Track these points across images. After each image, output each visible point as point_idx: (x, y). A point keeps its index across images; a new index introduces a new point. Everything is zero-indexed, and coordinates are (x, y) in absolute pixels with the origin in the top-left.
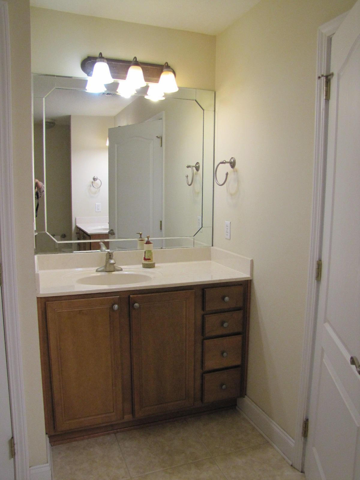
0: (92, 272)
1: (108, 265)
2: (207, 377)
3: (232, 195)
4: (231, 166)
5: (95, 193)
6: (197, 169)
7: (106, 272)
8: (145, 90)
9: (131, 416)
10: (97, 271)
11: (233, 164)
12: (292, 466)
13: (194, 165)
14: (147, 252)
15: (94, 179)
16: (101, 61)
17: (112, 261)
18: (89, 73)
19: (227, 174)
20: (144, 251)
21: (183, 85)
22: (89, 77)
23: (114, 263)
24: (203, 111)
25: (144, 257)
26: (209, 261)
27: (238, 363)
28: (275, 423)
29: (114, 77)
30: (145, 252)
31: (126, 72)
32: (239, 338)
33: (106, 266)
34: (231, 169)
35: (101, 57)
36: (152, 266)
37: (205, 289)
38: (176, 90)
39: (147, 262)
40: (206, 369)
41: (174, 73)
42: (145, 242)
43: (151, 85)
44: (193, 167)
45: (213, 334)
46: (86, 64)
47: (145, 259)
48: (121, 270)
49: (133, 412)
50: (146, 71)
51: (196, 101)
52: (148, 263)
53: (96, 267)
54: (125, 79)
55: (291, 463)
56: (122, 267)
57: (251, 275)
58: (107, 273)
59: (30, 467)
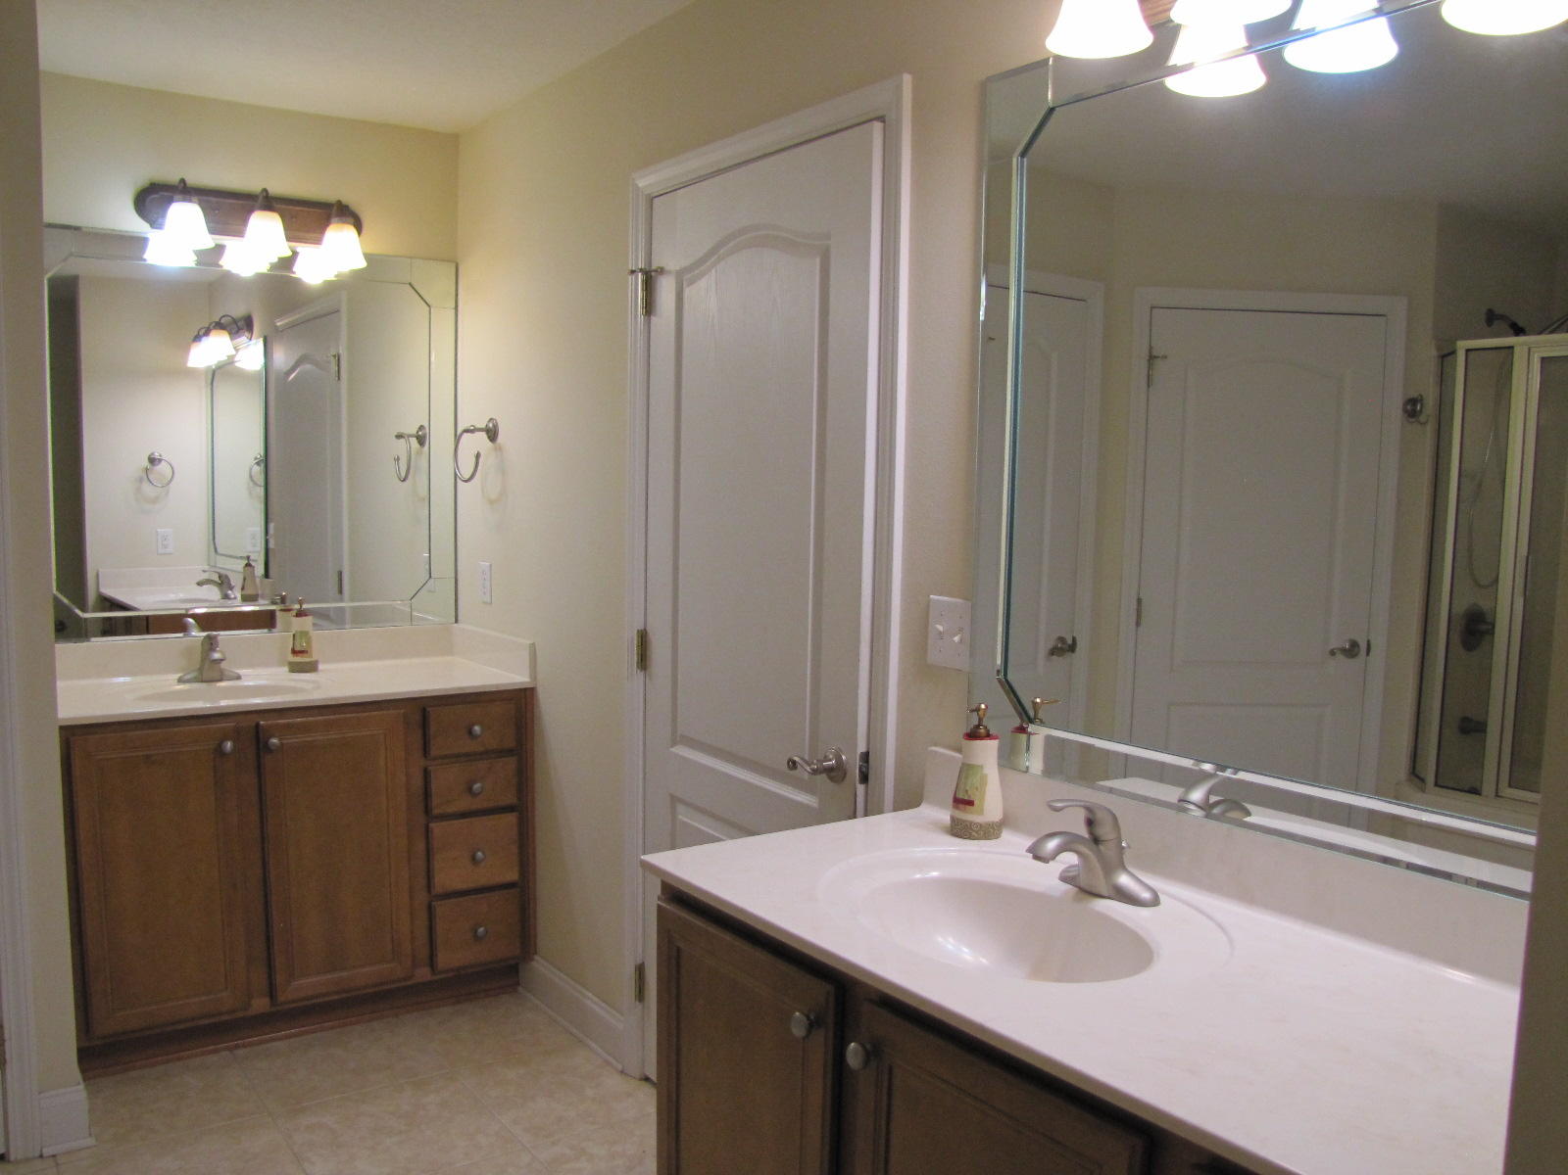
0: (169, 681)
1: (206, 666)
2: (442, 909)
3: (491, 502)
4: (489, 437)
5: (155, 501)
6: (421, 440)
7: (202, 682)
8: (287, 263)
9: (267, 1000)
10: (180, 681)
11: (492, 434)
12: (622, 1072)
13: (414, 432)
14: (297, 637)
15: (152, 461)
16: (184, 200)
17: (217, 656)
18: (154, 222)
19: (478, 456)
20: (292, 634)
21: (376, 249)
22: (156, 232)
23: (222, 660)
24: (428, 308)
25: (291, 646)
26: (449, 658)
27: (512, 875)
28: (590, 995)
29: (212, 231)
30: (294, 635)
31: (245, 221)
32: (511, 819)
33: (201, 670)
34: (489, 444)
35: (185, 191)
36: (311, 667)
37: (428, 709)
38: (361, 263)
39: (298, 659)
40: (438, 889)
41: (359, 227)
42: (294, 613)
43: (304, 250)
44: (410, 436)
45: (451, 809)
46: (148, 200)
47: (294, 652)
48: (239, 678)
49: (272, 993)
50: (292, 218)
51: (410, 284)
52: (302, 661)
53: (177, 672)
54: (243, 236)
55: (620, 1067)
56: (241, 672)
57: (531, 677)
58: (204, 685)
59: (40, 1093)
